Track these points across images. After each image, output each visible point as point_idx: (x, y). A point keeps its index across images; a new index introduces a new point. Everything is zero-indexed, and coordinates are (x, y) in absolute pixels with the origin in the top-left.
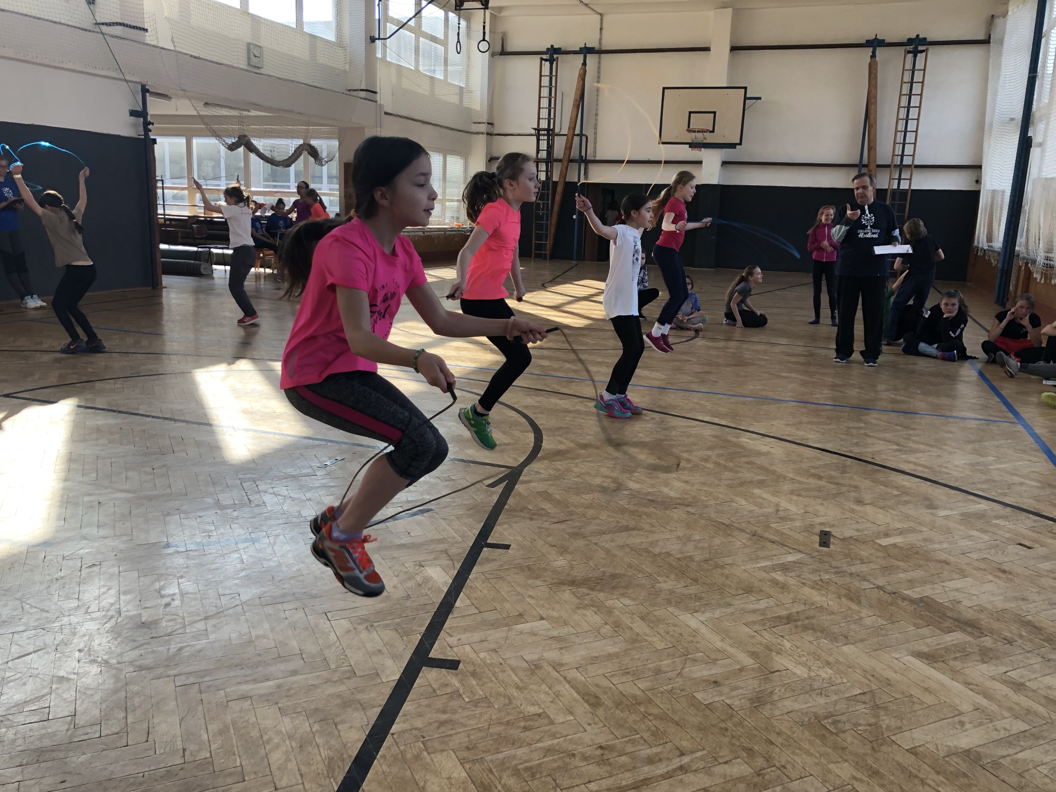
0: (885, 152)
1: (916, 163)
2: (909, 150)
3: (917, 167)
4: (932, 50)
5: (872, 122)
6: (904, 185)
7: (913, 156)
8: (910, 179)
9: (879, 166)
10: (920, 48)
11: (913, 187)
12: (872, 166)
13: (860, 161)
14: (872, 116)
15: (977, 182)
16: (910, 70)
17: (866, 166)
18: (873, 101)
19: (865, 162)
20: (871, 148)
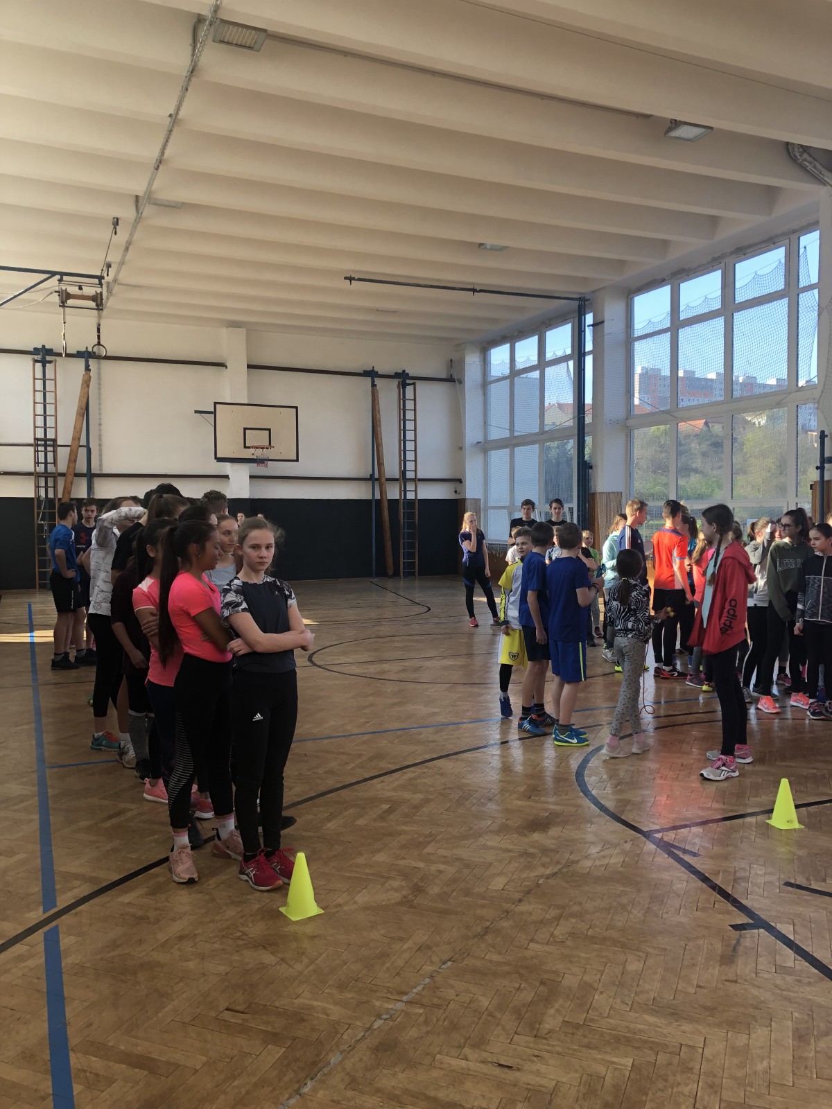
0: (392, 468)
1: (419, 476)
2: (410, 466)
3: (421, 480)
4: (418, 383)
5: (379, 441)
6: (410, 496)
7: (416, 471)
8: (416, 491)
9: (388, 480)
10: (408, 381)
11: (419, 497)
12: (383, 480)
13: (372, 475)
14: (379, 437)
15: (456, 492)
16: (403, 399)
17: (377, 480)
18: (378, 424)
19: (376, 476)
20: (381, 465)
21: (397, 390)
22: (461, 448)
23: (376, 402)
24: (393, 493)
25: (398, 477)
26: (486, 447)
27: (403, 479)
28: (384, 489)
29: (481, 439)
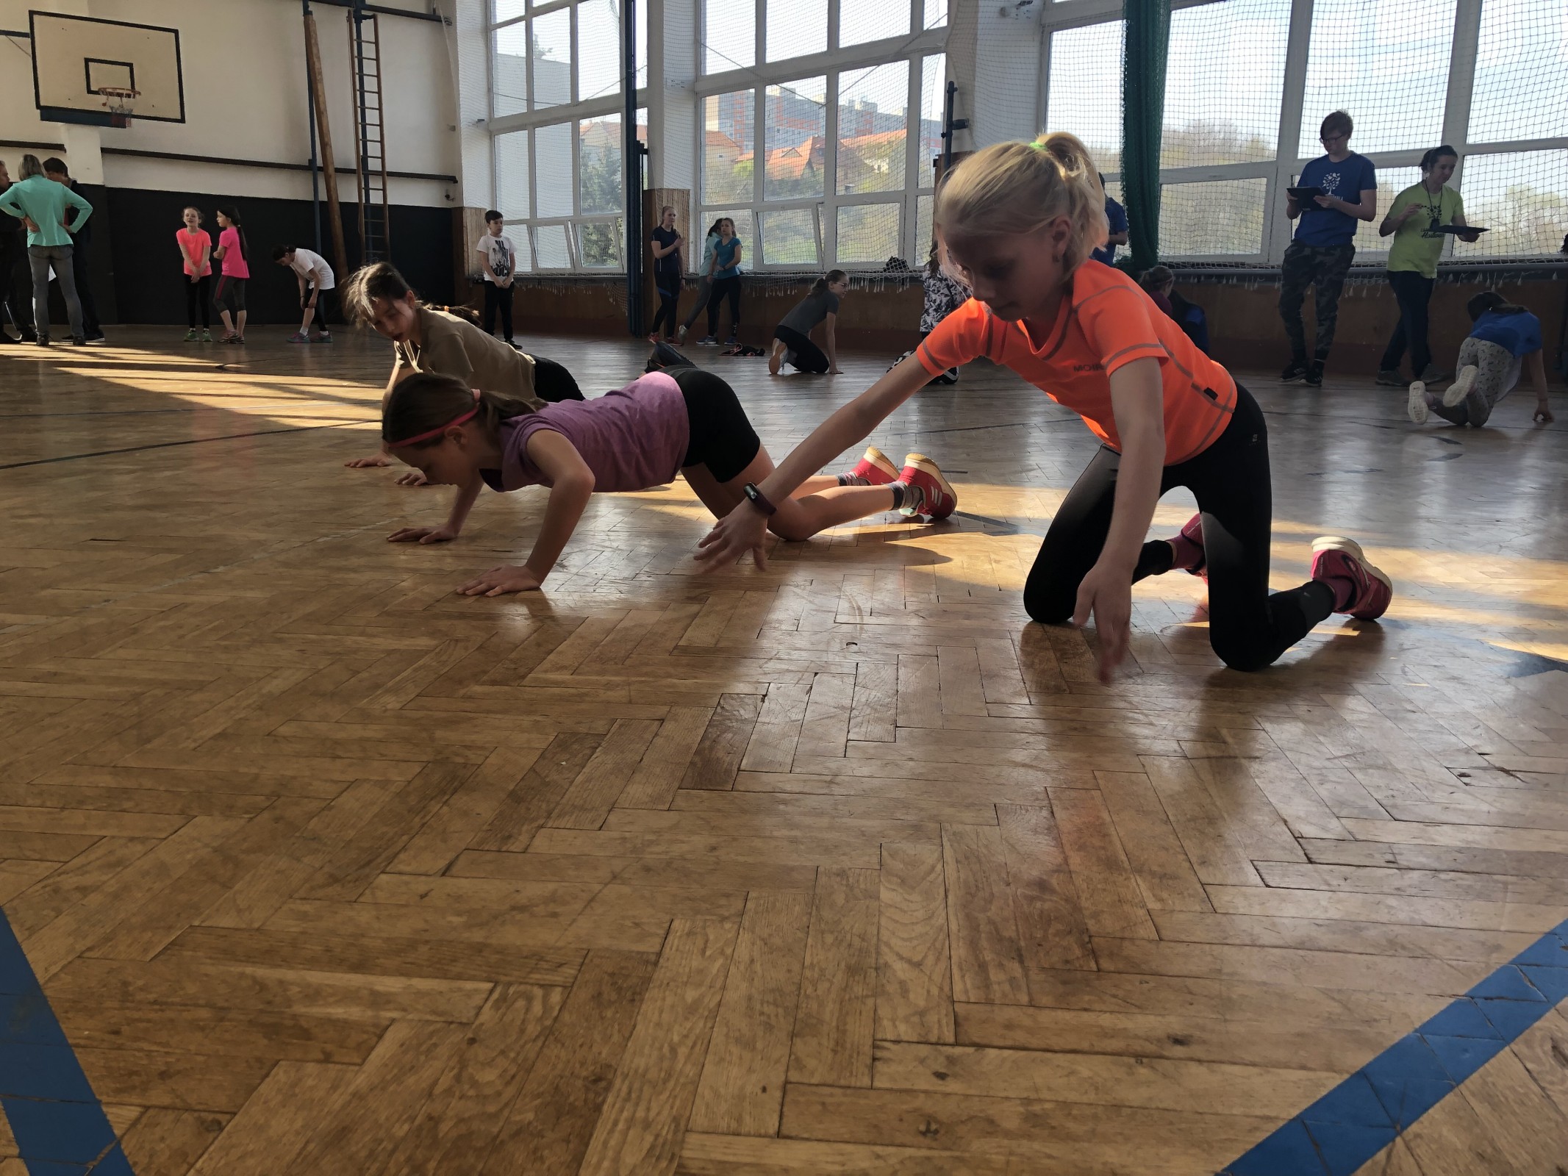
0: (344, 152)
1: (388, 169)
2: (373, 149)
3: (392, 174)
4: (381, 17)
5: (322, 106)
6: (376, 198)
7: (383, 158)
8: (384, 190)
9: (337, 170)
10: (364, 13)
11: (389, 202)
12: (331, 171)
13: (313, 161)
14: (321, 99)
15: (448, 197)
16: (356, 41)
17: (320, 169)
18: (318, 78)
19: (319, 162)
20: (325, 145)
21: (345, 25)
22: (453, 129)
23: (313, 41)
24: (348, 192)
25: (354, 167)
26: (492, 128)
27: (362, 171)
28: (332, 184)
29: (484, 115)
